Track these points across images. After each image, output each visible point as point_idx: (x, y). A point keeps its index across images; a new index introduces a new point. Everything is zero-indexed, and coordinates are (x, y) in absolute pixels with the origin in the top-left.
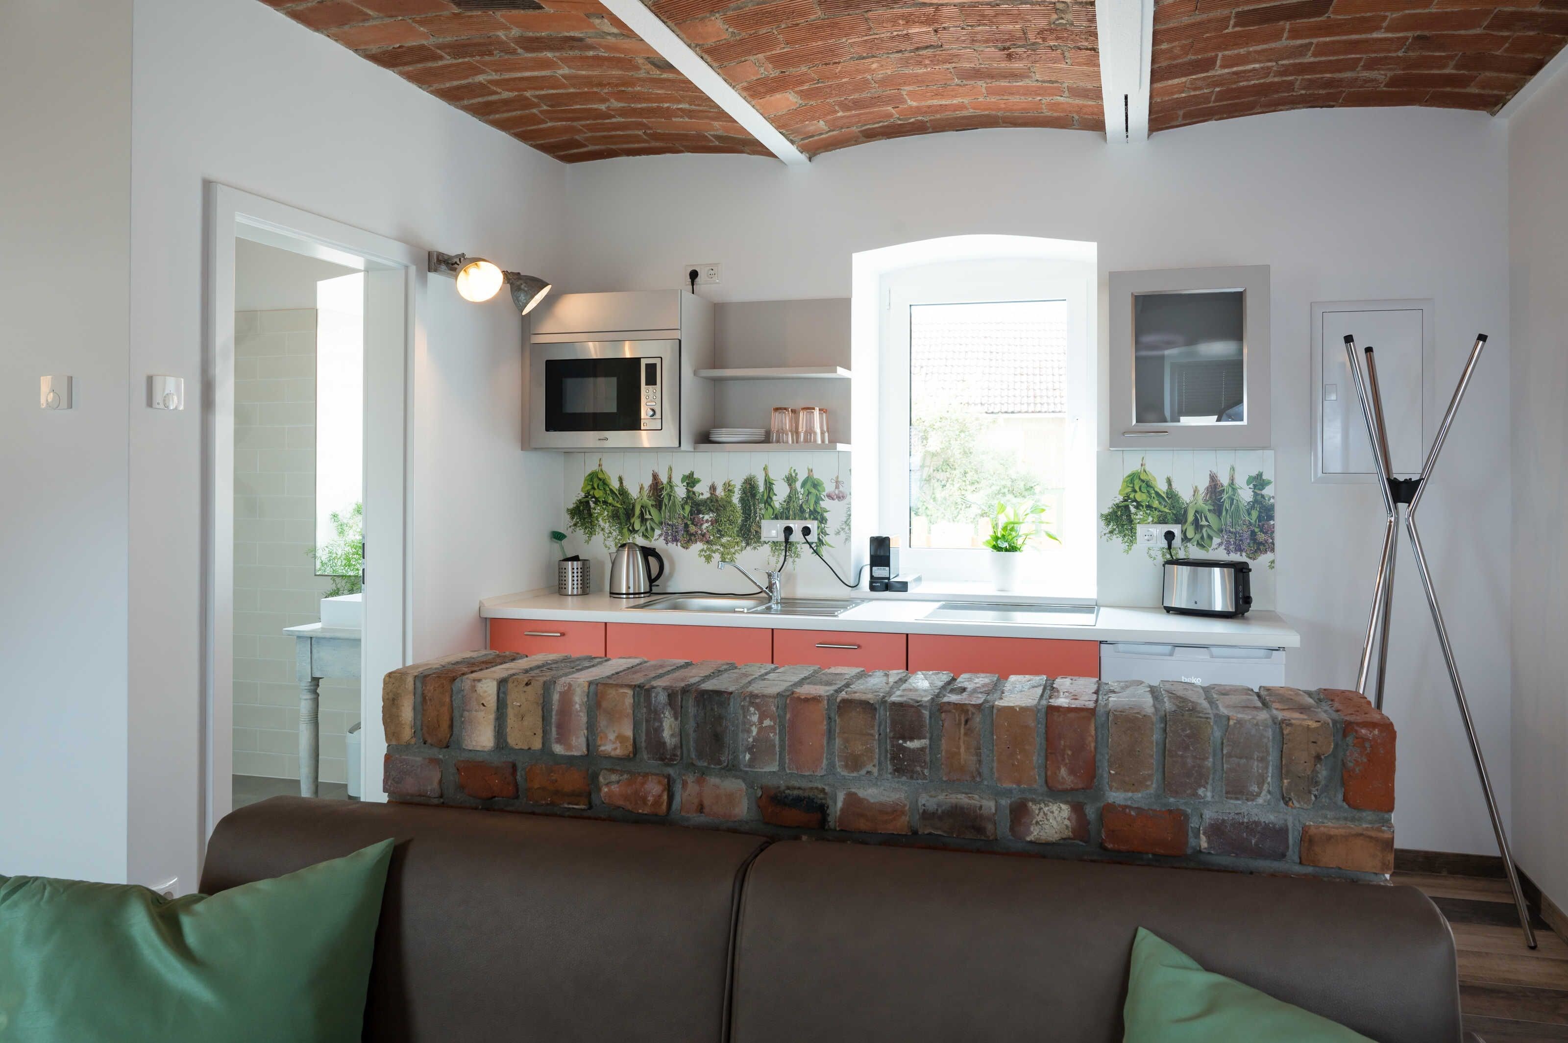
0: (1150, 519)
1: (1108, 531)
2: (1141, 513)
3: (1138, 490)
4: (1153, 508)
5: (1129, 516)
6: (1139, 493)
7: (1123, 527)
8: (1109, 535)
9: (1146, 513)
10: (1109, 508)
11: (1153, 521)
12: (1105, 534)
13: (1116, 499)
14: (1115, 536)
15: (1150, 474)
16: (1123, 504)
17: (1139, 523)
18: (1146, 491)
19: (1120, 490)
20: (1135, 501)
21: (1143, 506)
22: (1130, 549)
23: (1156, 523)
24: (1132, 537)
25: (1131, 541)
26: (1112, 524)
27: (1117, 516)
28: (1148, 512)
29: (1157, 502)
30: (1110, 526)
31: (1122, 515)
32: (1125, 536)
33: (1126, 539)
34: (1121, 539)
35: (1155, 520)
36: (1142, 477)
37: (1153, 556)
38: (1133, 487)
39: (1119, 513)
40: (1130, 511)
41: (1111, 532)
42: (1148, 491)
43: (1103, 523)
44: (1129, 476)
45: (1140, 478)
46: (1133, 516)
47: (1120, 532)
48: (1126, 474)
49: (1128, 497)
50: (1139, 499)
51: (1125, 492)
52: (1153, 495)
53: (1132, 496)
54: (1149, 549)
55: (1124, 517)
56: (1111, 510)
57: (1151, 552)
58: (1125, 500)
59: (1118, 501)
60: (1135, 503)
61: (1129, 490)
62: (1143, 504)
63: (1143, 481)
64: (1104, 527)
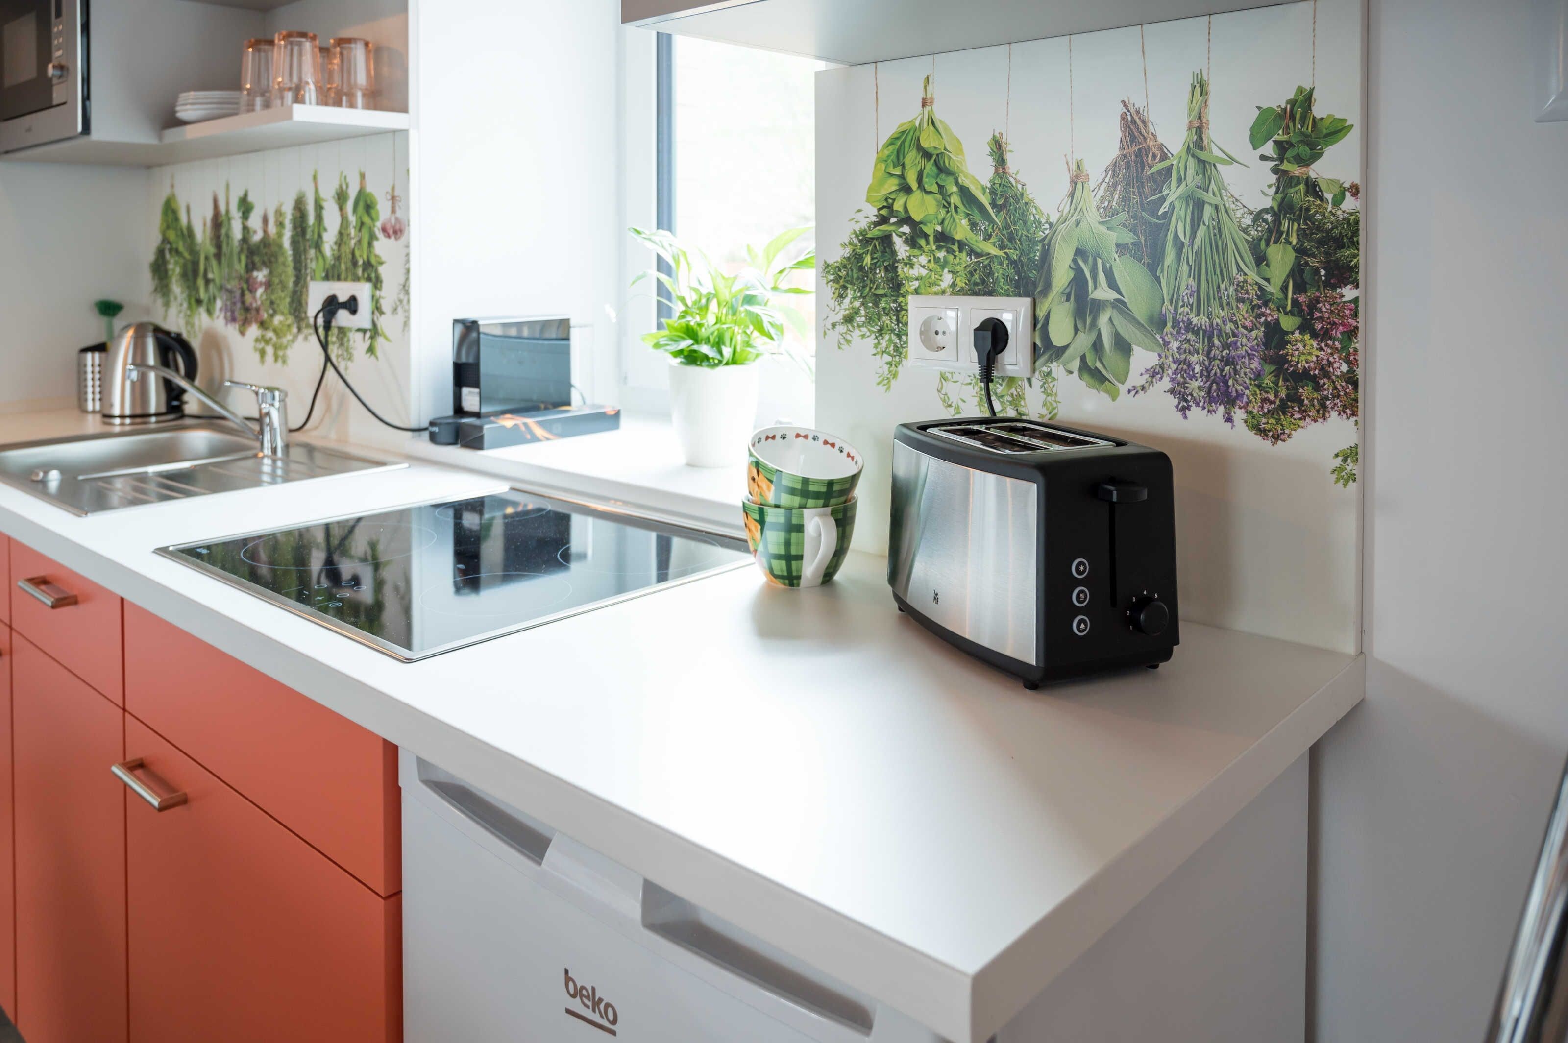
0: (947, 279)
1: (839, 317)
2: (923, 259)
3: (914, 185)
4: (953, 241)
5: (892, 269)
6: (917, 195)
7: (876, 304)
8: (842, 329)
9: (937, 260)
10: (844, 245)
11: (953, 285)
12: (834, 325)
13: (859, 217)
14: (857, 333)
15: (946, 128)
16: (876, 232)
17: (917, 292)
18: (935, 188)
19: (870, 189)
20: (907, 220)
21: (926, 236)
22: (895, 376)
23: (962, 292)
24: (899, 336)
25: (896, 349)
26: (850, 293)
27: (861, 268)
28: (941, 254)
29: (965, 222)
30: (847, 301)
31: (874, 266)
32: (881, 332)
33: (884, 343)
34: (871, 341)
35: (961, 283)
36: (925, 144)
37: (954, 399)
38: (902, 177)
39: (868, 260)
40: (894, 253)
41: (849, 320)
42: (941, 187)
43: (829, 290)
44: (892, 142)
45: (919, 148)
46: (903, 271)
47: (870, 320)
48: (884, 139)
49: (890, 207)
50: (917, 217)
51: (884, 192)
52: (955, 200)
53: (898, 206)
54: (943, 377)
55: (881, 274)
56: (848, 251)
57: (948, 387)
58: (884, 220)
59: (864, 224)
60: (906, 229)
61: (892, 185)
62: (928, 229)
63: (927, 155)
64: (832, 303)
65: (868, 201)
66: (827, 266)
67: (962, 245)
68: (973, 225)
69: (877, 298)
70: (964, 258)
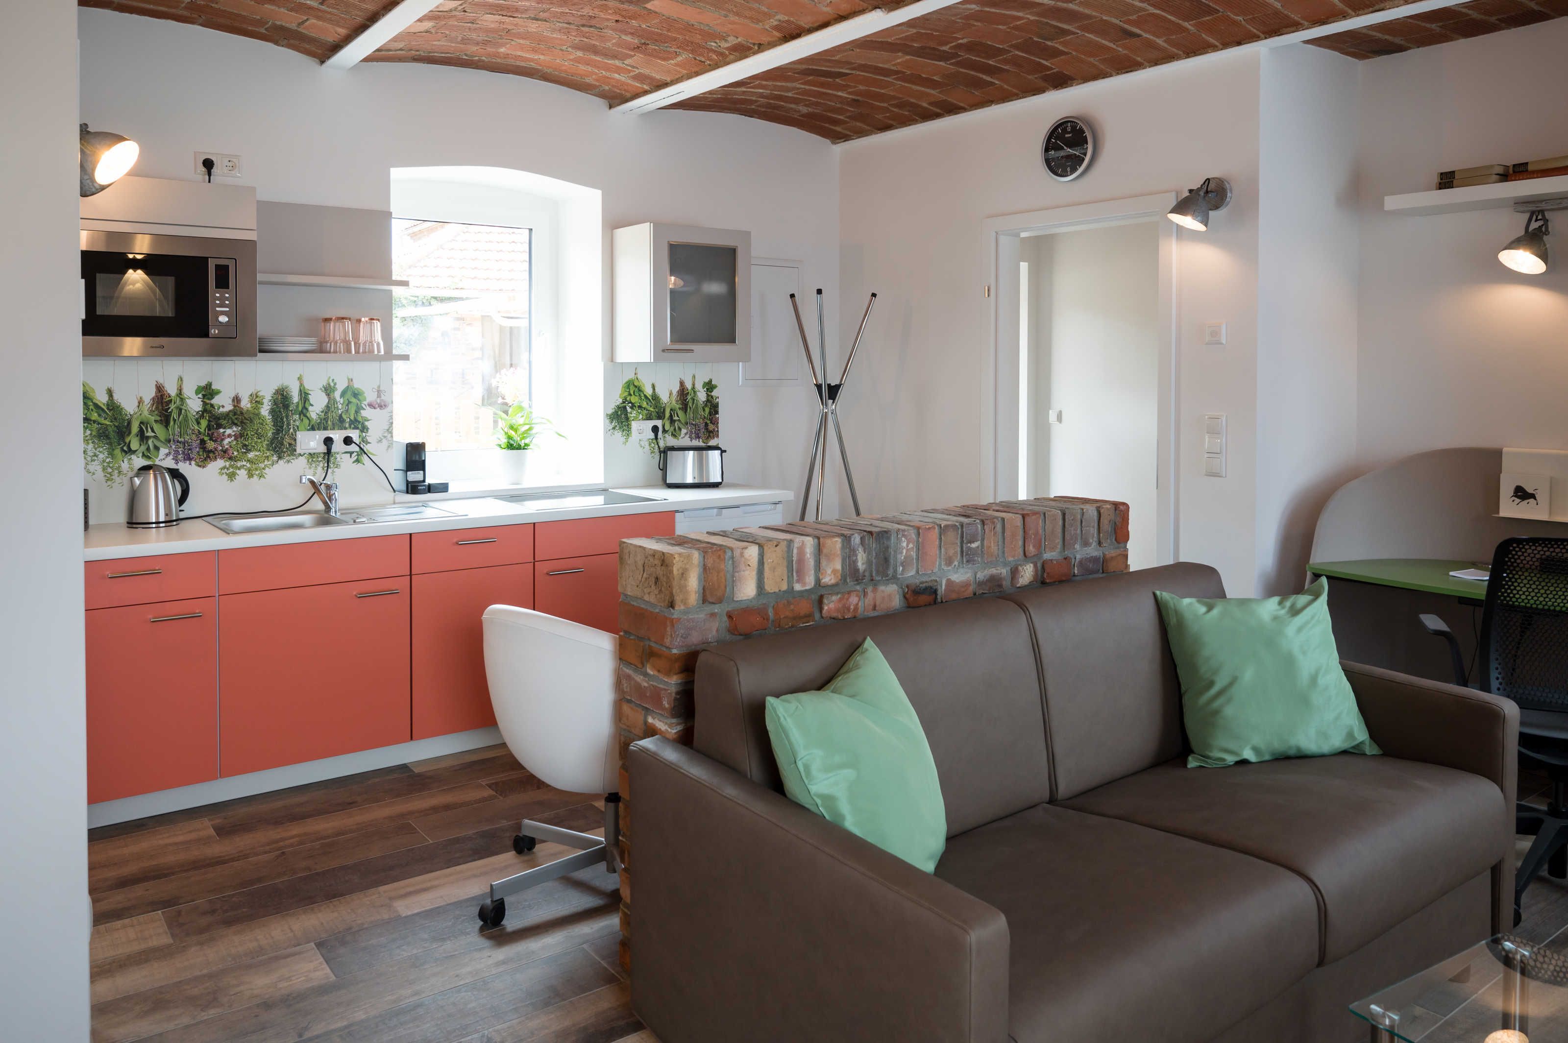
0: (641, 416)
1: (611, 428)
2: (635, 412)
3: (632, 394)
4: (642, 407)
5: (626, 415)
6: (633, 396)
8: (611, 431)
10: (612, 409)
11: (642, 418)
12: (609, 430)
14: (616, 432)
15: (640, 380)
16: (622, 405)
17: (633, 420)
18: (637, 395)
19: (620, 395)
20: (631, 402)
21: (635, 406)
22: (627, 441)
23: (644, 420)
24: (628, 431)
25: (627, 435)
26: (614, 421)
27: (617, 415)
28: (639, 411)
29: (645, 403)
30: (613, 424)
31: (621, 414)
32: (623, 431)
33: (624, 433)
34: (621, 433)
35: (644, 417)
36: (635, 384)
37: (643, 445)
38: (629, 392)
39: (619, 413)
40: (627, 411)
41: (614, 428)
42: (639, 395)
43: (608, 421)
44: (626, 383)
45: (634, 385)
46: (629, 415)
47: (620, 428)
48: (624, 382)
49: (626, 399)
50: (633, 401)
51: (624, 395)
52: (643, 398)
53: (628, 399)
54: (640, 440)
55: (623, 416)
56: (614, 411)
57: (641, 443)
58: (624, 402)
59: (618, 403)
60: (630, 405)
61: (626, 394)
62: (636, 405)
63: (636, 387)
64: (609, 424)
65: (620, 397)
66: (607, 414)
67: (644, 409)
68: (647, 404)
69: (622, 423)
70: (645, 412)
